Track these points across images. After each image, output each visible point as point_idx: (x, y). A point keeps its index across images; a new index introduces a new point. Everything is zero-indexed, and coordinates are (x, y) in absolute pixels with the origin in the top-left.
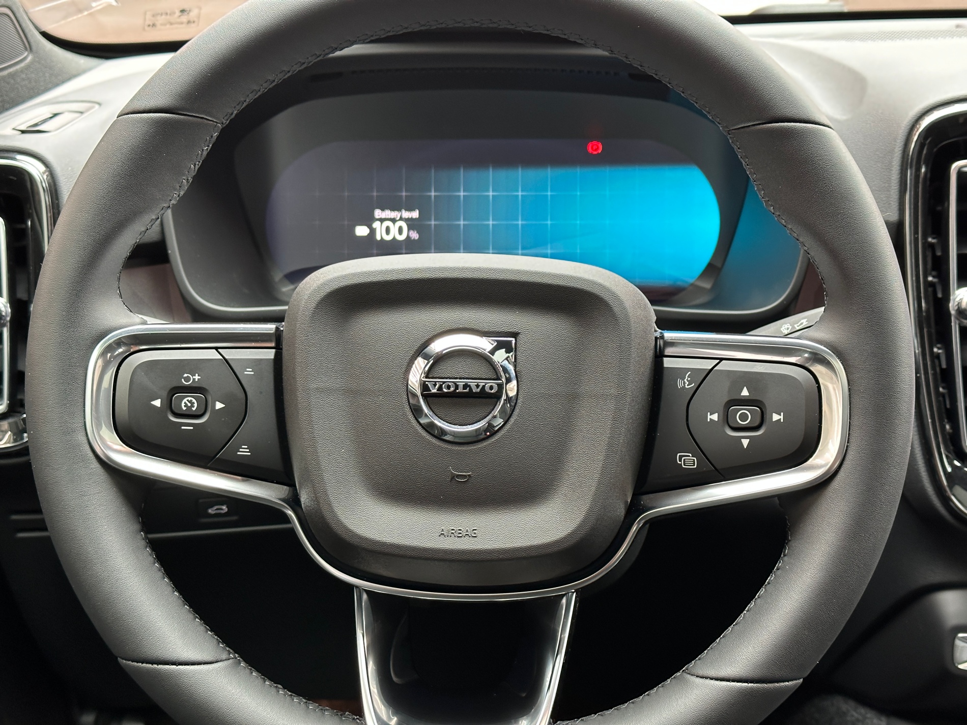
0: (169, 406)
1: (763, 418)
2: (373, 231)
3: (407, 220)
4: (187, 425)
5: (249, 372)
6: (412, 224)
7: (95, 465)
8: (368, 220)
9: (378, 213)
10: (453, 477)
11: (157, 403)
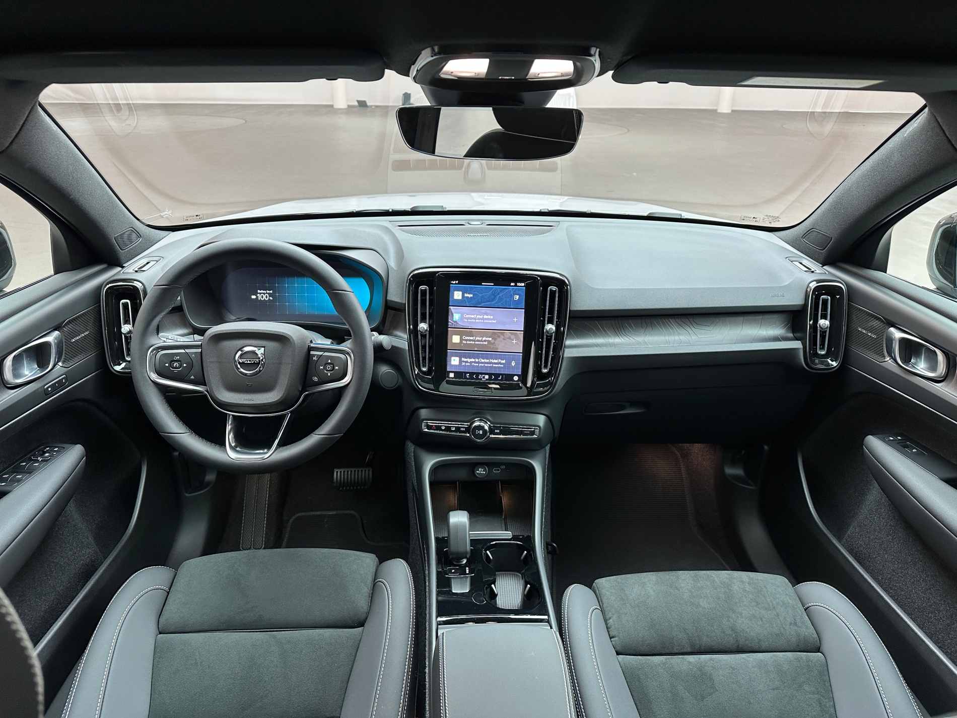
0: (171, 365)
1: (334, 368)
2: (257, 297)
3: (268, 293)
4: (176, 370)
5: (193, 356)
6: (270, 295)
7: (150, 382)
8: (256, 294)
9: (259, 291)
10: (247, 385)
11: (167, 365)
